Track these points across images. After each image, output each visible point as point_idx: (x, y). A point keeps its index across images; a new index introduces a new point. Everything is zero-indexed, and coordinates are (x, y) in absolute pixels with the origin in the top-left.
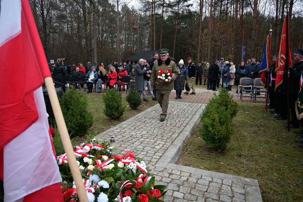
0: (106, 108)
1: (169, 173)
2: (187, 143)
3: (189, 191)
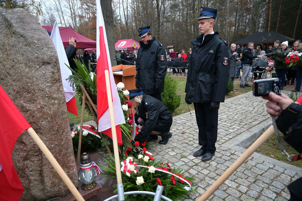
3: (243, 171)
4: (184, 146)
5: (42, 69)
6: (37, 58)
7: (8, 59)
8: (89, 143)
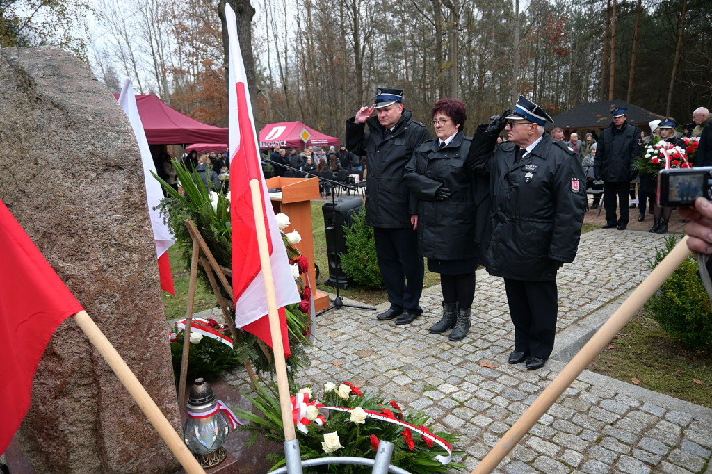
3: (569, 416)
4: (430, 363)
5: (102, 181)
6: (93, 154)
7: (22, 158)
8: (204, 361)
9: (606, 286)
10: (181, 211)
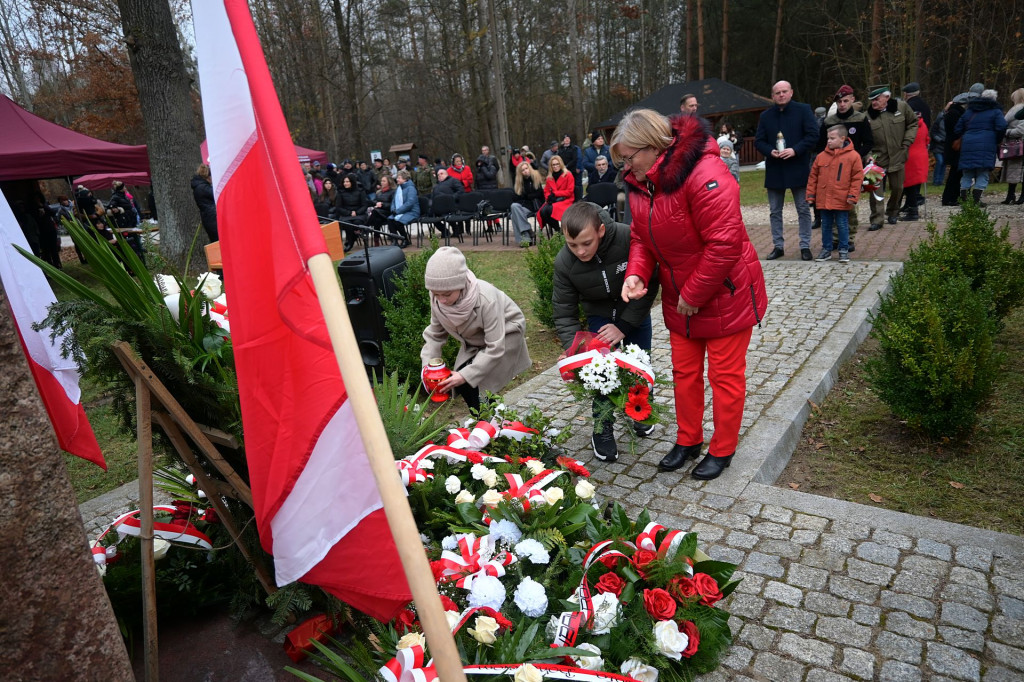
0: (542, 297)
1: (751, 517)
2: (820, 412)
3: (822, 583)
8: (181, 589)
9: (781, 350)
10: (99, 328)
